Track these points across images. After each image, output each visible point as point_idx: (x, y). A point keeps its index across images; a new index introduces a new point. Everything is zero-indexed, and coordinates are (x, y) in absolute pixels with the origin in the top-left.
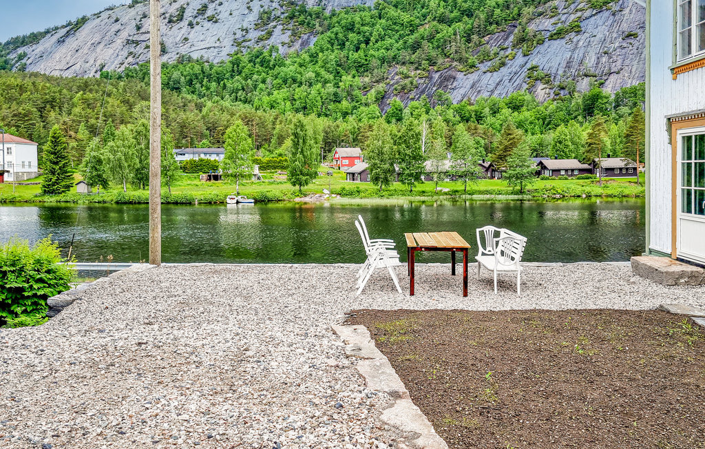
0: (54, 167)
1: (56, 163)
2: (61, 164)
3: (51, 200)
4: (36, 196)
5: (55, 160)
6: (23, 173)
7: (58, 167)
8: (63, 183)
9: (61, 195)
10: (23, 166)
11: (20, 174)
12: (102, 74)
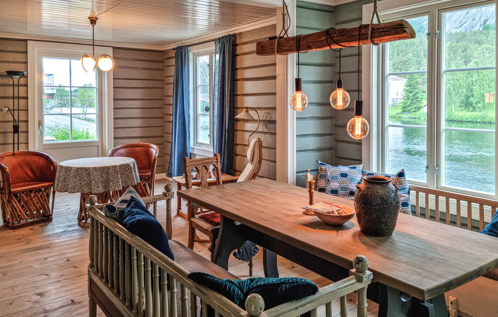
0: (409, 94)
1: (411, 92)
2: (414, 93)
3: (406, 116)
4: (398, 114)
5: (411, 90)
6: (397, 99)
7: (412, 95)
8: (414, 106)
9: (413, 114)
10: (397, 94)
11: (395, 99)
12: (484, 27)
